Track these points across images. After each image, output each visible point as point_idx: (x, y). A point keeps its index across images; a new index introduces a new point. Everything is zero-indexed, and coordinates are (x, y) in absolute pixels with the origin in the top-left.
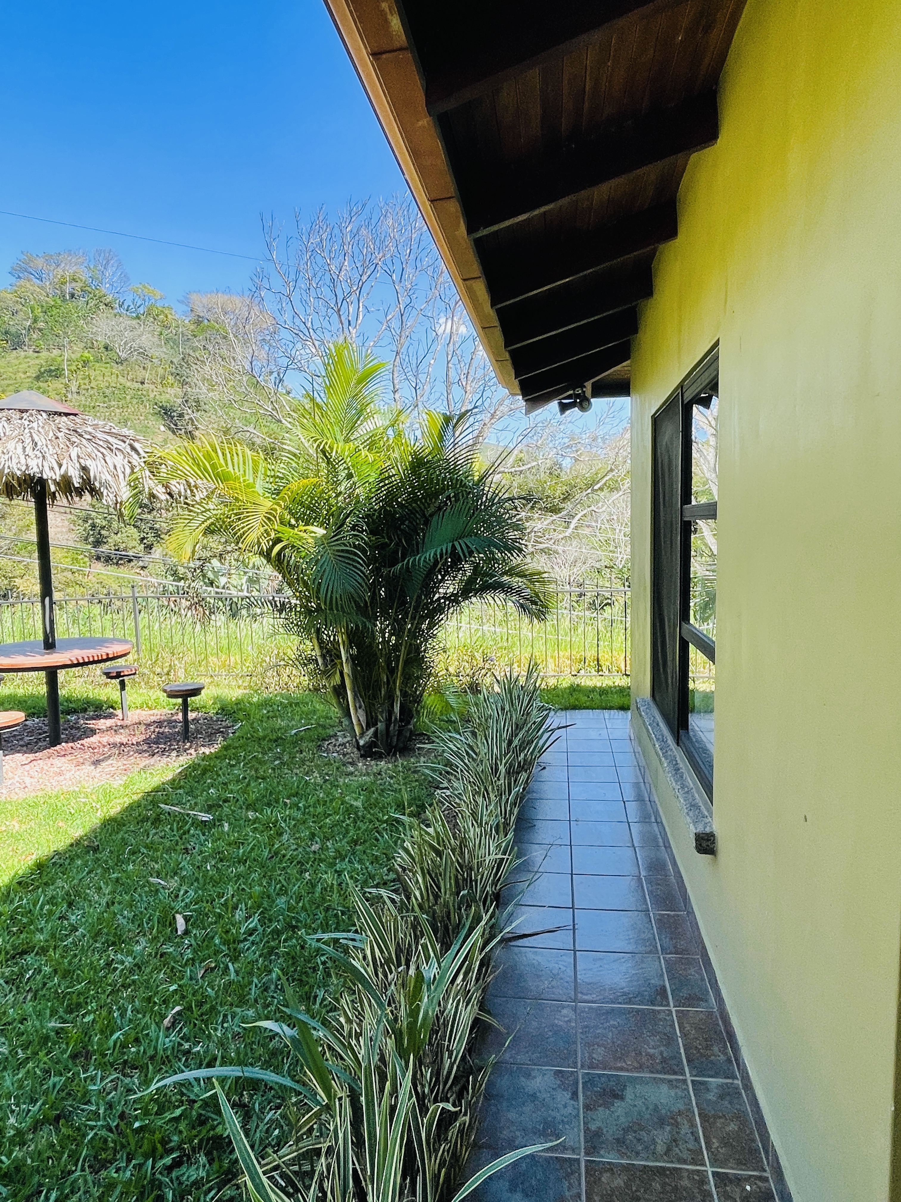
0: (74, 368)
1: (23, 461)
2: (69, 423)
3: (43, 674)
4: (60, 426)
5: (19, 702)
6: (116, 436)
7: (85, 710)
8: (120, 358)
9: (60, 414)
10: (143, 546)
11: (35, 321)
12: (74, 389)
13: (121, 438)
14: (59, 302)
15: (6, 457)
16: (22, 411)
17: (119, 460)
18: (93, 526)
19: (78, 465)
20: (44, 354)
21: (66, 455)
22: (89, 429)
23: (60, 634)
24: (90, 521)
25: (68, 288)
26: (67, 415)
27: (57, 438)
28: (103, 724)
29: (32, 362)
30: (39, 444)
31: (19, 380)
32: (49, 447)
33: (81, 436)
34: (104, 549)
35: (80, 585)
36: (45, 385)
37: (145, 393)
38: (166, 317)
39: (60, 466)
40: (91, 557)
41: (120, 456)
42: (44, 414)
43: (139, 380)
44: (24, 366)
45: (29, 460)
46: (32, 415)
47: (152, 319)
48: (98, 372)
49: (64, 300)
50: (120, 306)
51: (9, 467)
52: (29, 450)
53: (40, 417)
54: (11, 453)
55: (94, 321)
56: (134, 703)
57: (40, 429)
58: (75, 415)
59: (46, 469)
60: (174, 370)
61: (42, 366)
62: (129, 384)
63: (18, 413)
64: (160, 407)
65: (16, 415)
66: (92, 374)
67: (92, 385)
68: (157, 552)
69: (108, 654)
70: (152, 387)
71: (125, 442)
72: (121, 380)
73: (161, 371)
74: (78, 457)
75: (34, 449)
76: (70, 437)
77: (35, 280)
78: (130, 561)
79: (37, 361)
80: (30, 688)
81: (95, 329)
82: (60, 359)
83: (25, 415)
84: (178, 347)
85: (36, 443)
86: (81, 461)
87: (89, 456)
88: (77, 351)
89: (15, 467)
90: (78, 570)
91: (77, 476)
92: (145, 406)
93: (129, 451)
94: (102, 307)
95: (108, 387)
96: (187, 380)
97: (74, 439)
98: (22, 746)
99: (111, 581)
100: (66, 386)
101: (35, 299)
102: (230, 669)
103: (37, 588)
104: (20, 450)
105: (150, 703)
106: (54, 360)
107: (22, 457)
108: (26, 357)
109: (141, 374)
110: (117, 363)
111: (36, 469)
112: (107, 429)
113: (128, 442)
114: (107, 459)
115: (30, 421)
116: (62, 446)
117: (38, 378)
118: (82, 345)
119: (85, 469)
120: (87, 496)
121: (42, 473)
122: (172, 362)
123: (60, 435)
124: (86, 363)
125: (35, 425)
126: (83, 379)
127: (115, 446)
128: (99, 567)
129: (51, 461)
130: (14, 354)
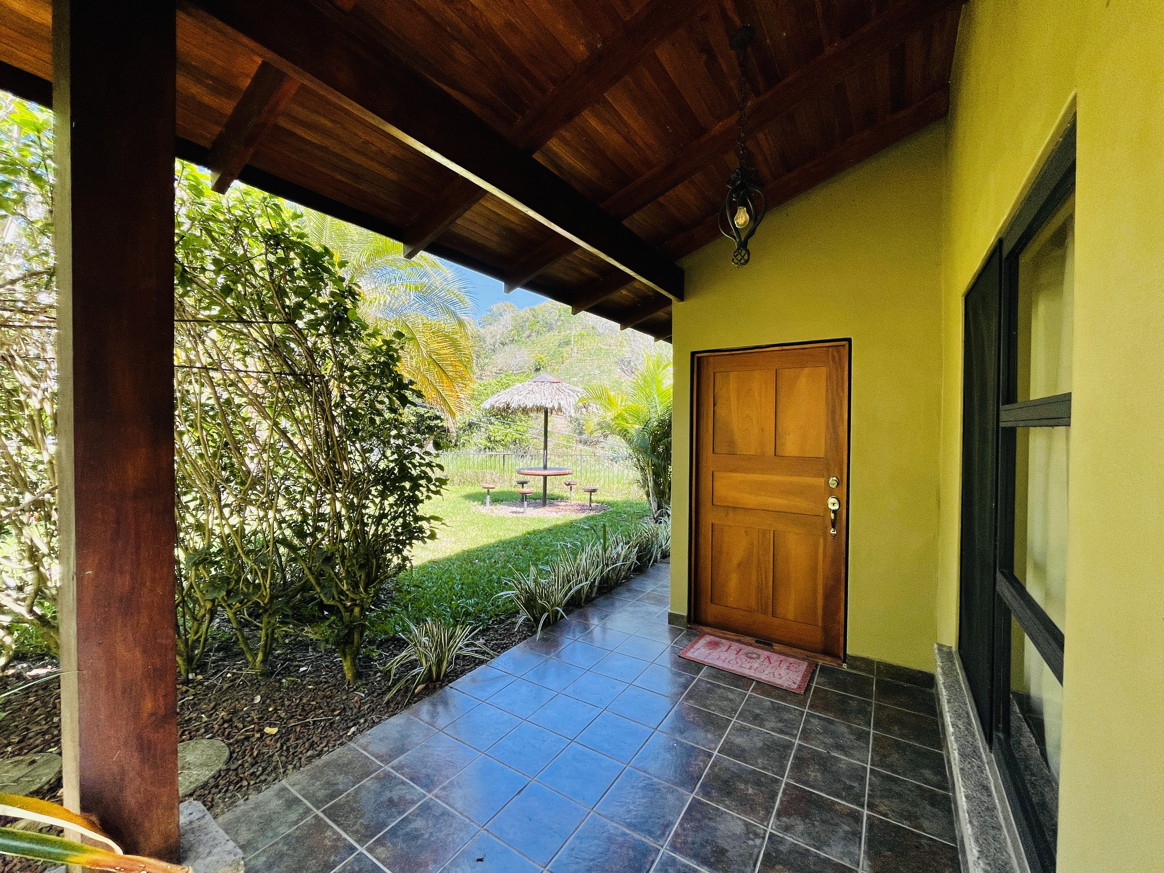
3: (542, 477)
4: (554, 387)
7: (556, 499)
9: (554, 383)
16: (542, 382)
18: (579, 424)
19: (557, 402)
20: (563, 333)
22: (563, 388)
23: (549, 465)
26: (557, 383)
28: (563, 504)
30: (546, 394)
32: (549, 395)
33: (560, 391)
34: (584, 436)
37: (611, 351)
42: (549, 383)
43: (608, 344)
53: (547, 384)
57: (547, 389)
58: (560, 382)
65: (540, 384)
66: (585, 342)
67: (585, 348)
70: (615, 348)
72: (599, 345)
74: (558, 399)
75: (544, 396)
83: (543, 384)
97: (557, 392)
100: (572, 349)
103: (543, 447)
109: (610, 341)
112: (569, 388)
116: (553, 395)
118: (581, 327)
119: (560, 404)
123: (553, 391)
124: (582, 336)
125: (545, 387)
128: (580, 446)
129: (549, 401)
130: (549, 334)
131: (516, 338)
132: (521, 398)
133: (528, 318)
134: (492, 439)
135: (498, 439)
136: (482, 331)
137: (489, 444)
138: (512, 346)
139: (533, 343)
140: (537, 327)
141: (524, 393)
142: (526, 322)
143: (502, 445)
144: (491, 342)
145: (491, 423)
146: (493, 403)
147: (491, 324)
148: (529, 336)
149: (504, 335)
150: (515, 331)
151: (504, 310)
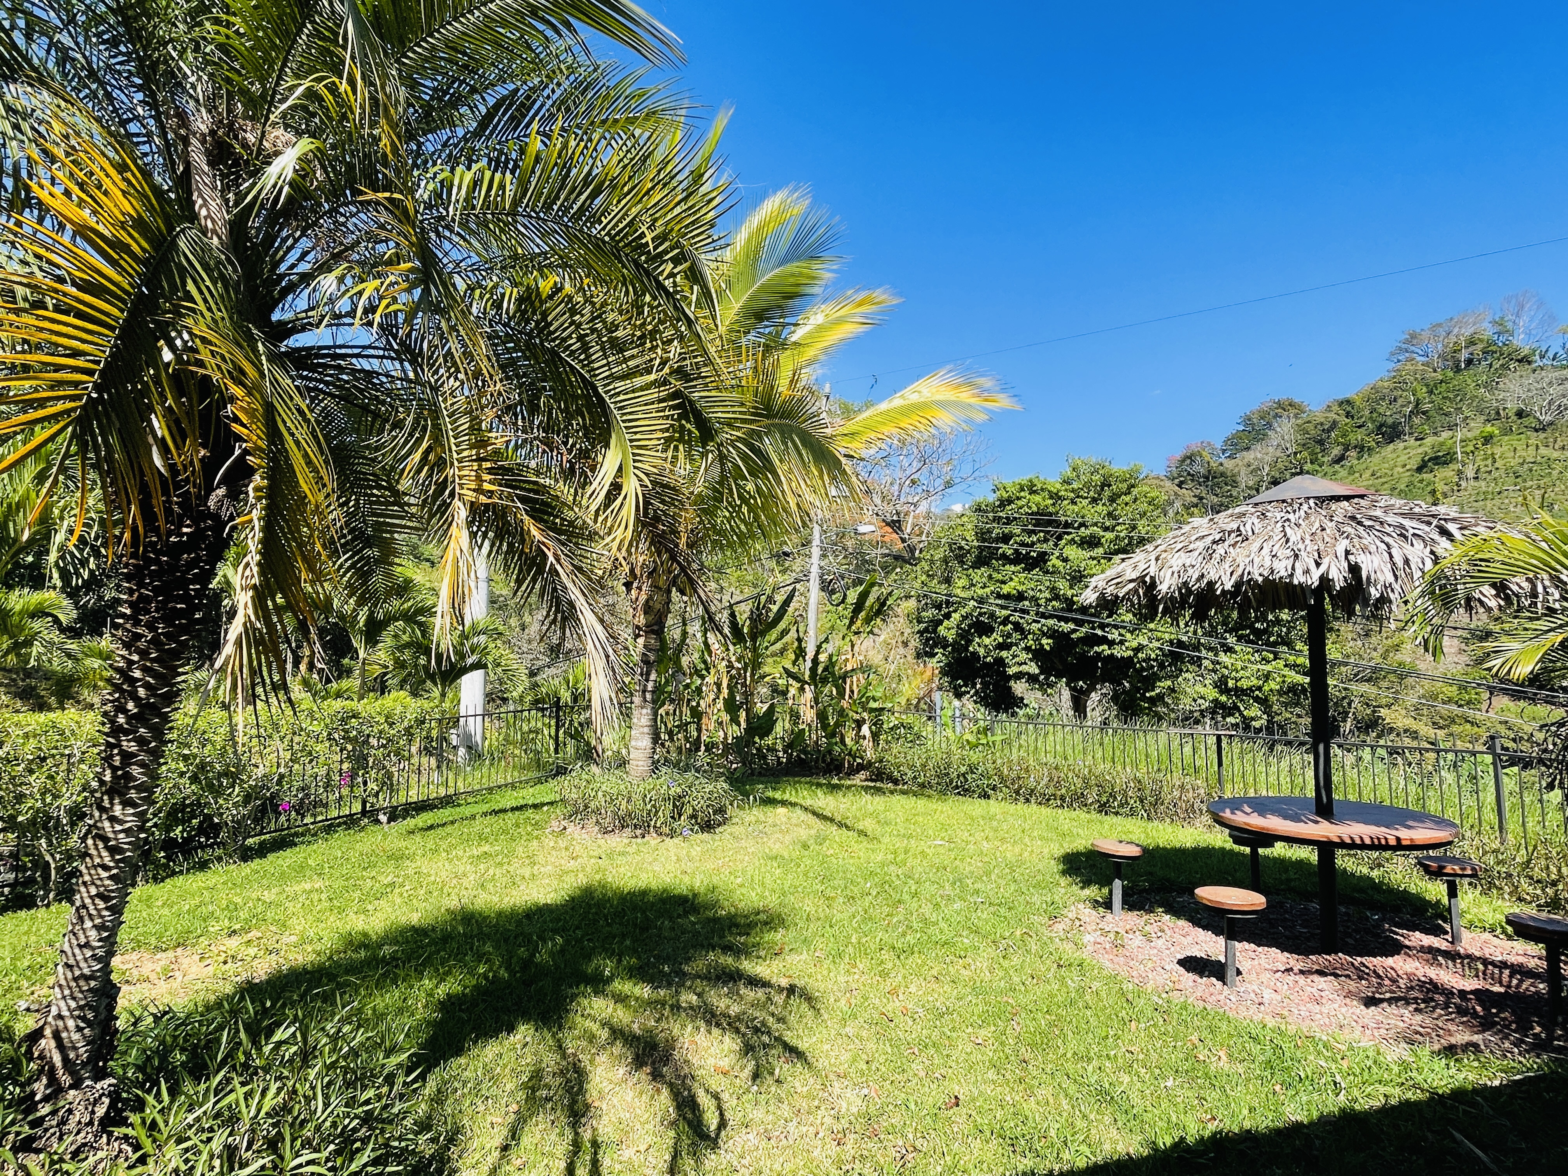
0: (1470, 448)
1: (1268, 564)
2: (1348, 508)
3: (1314, 848)
4: (1333, 514)
6: (1416, 517)
8: (1541, 422)
11: (1418, 404)
12: (1470, 474)
13: (1425, 518)
14: (1450, 374)
17: (1417, 552)
19: (1344, 564)
20: (1429, 441)
21: (1331, 551)
25: (1464, 355)
27: (1323, 530)
28: (1418, 940)
29: (1413, 452)
30: (1294, 539)
31: (1396, 476)
32: (1309, 542)
33: (1360, 523)
36: (1431, 475)
39: (1318, 565)
41: (1419, 545)
42: (1313, 502)
44: (1403, 458)
45: (1276, 562)
48: (1505, 448)
49: (1457, 370)
50: (1542, 357)
51: (1249, 574)
55: (1501, 386)
58: (1362, 497)
59: (1299, 571)
61: (1426, 454)
62: (1556, 455)
66: (1498, 451)
67: (1497, 465)
71: (1430, 524)
72: (1543, 451)
74: (1348, 553)
76: (1343, 526)
77: (1419, 358)
79: (1420, 450)
81: (1502, 393)
82: (1451, 442)
85: (1289, 540)
86: (1351, 557)
87: (1366, 550)
88: (1478, 427)
89: (1257, 573)
91: (1342, 578)
93: (1436, 537)
94: (1514, 364)
95: (1521, 464)
97: (1347, 529)
98: (1288, 938)
100: (1460, 473)
101: (1418, 379)
104: (1266, 550)
106: (1442, 444)
107: (1268, 559)
108: (1405, 448)
110: (1537, 430)
111: (1283, 573)
112: (1407, 509)
113: (1435, 522)
114: (1394, 551)
116: (1327, 540)
117: (1419, 470)
118: (1483, 418)
119: (1355, 569)
124: (1488, 439)
126: (1483, 460)
127: (1411, 531)
129: (1307, 561)
130: (1392, 447)
131: (1308, 467)
132: (1191, 560)
133: (1334, 424)
134: (1231, 684)
135: (1244, 684)
136: (1229, 464)
137: (1223, 698)
139: (1351, 473)
140: (1358, 436)
142: (1329, 431)
143: (1257, 699)
144: (1250, 483)
145: (1229, 650)
147: (1248, 449)
148: (1339, 460)
149: (1280, 465)
150: (1305, 454)
151: (1277, 416)
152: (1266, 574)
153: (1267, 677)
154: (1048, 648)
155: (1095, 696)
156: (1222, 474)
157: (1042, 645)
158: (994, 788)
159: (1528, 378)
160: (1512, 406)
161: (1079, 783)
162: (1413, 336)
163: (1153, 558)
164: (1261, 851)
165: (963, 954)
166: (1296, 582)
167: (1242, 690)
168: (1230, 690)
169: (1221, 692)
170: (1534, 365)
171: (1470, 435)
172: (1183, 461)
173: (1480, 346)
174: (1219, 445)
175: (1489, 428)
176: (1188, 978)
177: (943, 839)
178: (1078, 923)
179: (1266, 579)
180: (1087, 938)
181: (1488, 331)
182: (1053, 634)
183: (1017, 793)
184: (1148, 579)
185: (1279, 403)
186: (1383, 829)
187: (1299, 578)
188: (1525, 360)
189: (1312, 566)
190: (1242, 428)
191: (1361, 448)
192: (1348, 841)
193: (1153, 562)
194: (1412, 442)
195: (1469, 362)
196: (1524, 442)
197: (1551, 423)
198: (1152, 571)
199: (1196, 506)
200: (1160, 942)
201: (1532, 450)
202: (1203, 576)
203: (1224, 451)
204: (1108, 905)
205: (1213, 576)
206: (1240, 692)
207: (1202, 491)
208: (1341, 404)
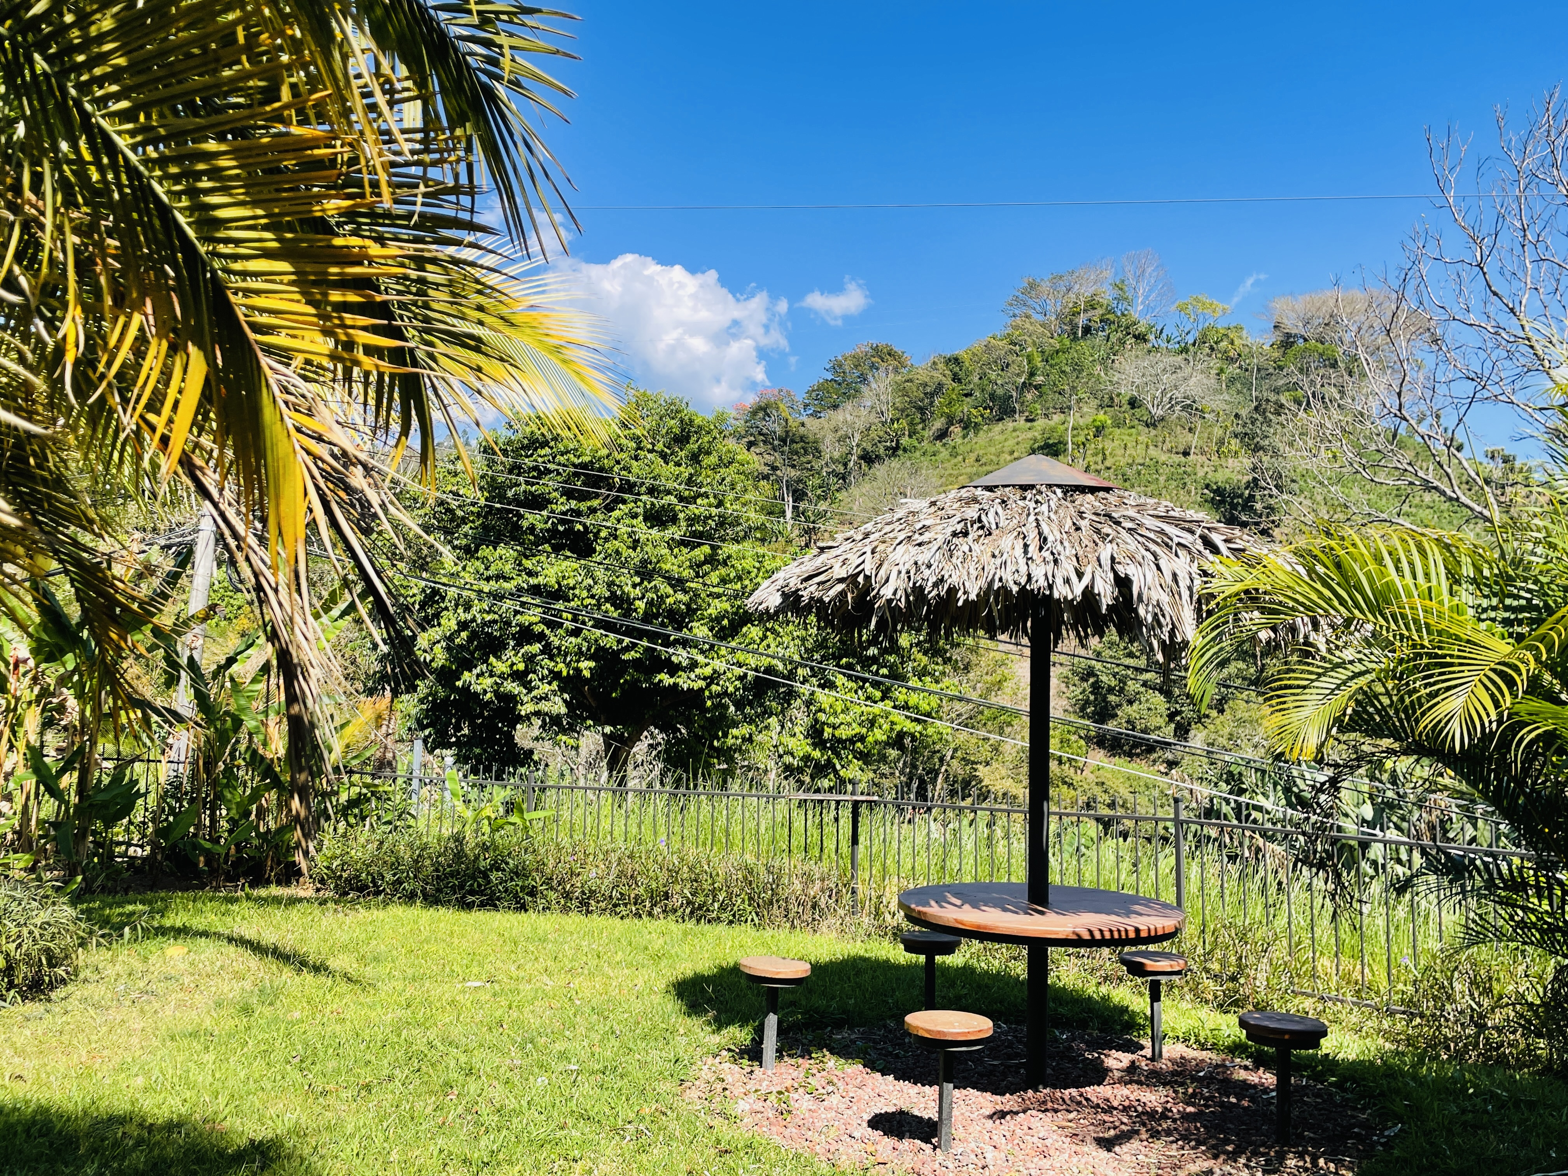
0: (1082, 439)
1: (1023, 569)
2: (1097, 504)
4: (1083, 509)
5: (979, 986)
6: (1176, 522)
7: (1083, 1025)
8: (1152, 416)
9: (1083, 489)
10: (1173, 726)
11: (1032, 374)
13: (1187, 525)
14: (1067, 342)
15: (998, 561)
16: (1024, 488)
17: (1182, 565)
18: (1096, 687)
19: (1111, 576)
20: (1041, 423)
21: (1092, 557)
22: (1132, 513)
24: (1092, 680)
25: (1081, 320)
26: (1093, 490)
27: (1078, 529)
28: (1116, 1060)
29: (1022, 436)
30: (1050, 538)
32: (1066, 544)
33: (1118, 523)
34: (1111, 726)
35: (1070, 785)
37: (1189, 469)
38: (1232, 343)
39: (1080, 575)
40: (1088, 739)
41: (1185, 558)
42: (1059, 491)
43: (1181, 449)
44: (1011, 442)
45: (1032, 566)
46: (1040, 492)
47: (1207, 350)
48: (1117, 443)
49: (1075, 339)
50: (1157, 336)
51: (1001, 580)
52: (1033, 550)
53: (1053, 496)
54: (1005, 556)
55: (1117, 365)
56: (1173, 1029)
57: (1052, 515)
58: (1107, 490)
59: (1059, 581)
60: (1240, 429)
61: (1035, 440)
62: (1164, 457)
63: (1019, 493)
64: (1214, 492)
65: (1013, 495)
66: (1109, 446)
67: (1108, 463)
68: (1198, 738)
69: (1137, 931)
70: (1202, 459)
71: (1192, 532)
72: (1152, 452)
73: (1218, 432)
74: (1113, 559)
75: (1041, 549)
76: (1099, 526)
77: (1036, 316)
78: (1151, 749)
79: (1030, 435)
80: (996, 963)
81: (1117, 375)
82: (1062, 428)
83: (1029, 494)
84: (1250, 389)
85: (1045, 539)
86: (1118, 567)
87: (1132, 558)
88: (1090, 413)
89: (1010, 579)
90: (1069, 759)
91: (1109, 593)
92: (1189, 492)
93: (1202, 548)
94: (1130, 340)
95: (1130, 465)
96: (1262, 443)
97: (1106, 530)
98: (981, 1075)
99: (1117, 782)
101: (1034, 343)
102: (1362, 990)
104: (1019, 550)
105: (1202, 1034)
106: (1053, 430)
107: (1022, 561)
108: (1014, 430)
109: (1185, 439)
110: (1147, 426)
111: (1042, 583)
112: (1161, 511)
113: (1199, 532)
114: (1162, 563)
115: (1037, 502)
116: (1085, 542)
118: (1098, 402)
119: (1123, 583)
120: (1112, 634)
121: (1050, 587)
122: (1237, 416)
123: (1083, 524)
124: (1099, 431)
125: (1044, 508)
126: (1093, 455)
127: (1176, 540)
128: (1098, 758)
129: (1068, 568)
130: (1000, 426)
131: (905, 441)
132: (924, 556)
133: (940, 386)
134: (827, 732)
135: (844, 733)
136: (813, 425)
137: (817, 754)
138: (895, 463)
139: (954, 454)
140: (965, 408)
141: (941, 533)
142: (932, 395)
144: (836, 455)
146: (794, 583)
147: (835, 407)
148: (942, 435)
149: (873, 435)
150: (904, 423)
151: (873, 366)
152: (1023, 581)
153: (872, 723)
154: (587, 674)
155: (640, 749)
156: (802, 438)
157: (578, 671)
158: (533, 893)
159: (1144, 361)
160: (1126, 391)
161: (663, 876)
162: (1032, 286)
163: (868, 549)
164: (938, 959)
165: (576, 1153)
166: (1056, 595)
167: (840, 741)
168: (826, 741)
169: (815, 745)
170: (1150, 345)
171: (1082, 422)
172: (754, 413)
173: (1100, 311)
174: (800, 396)
175: (1101, 416)
176: (884, 1144)
177: (478, 977)
178: (719, 1086)
179: (1023, 589)
180: (743, 1106)
181: (1107, 296)
182: (600, 654)
183: (567, 895)
184: (861, 579)
185: (876, 349)
186: (1114, 918)
187: (1060, 591)
188: (1141, 338)
189: (1074, 578)
190: (830, 376)
191: (967, 425)
192: (1086, 936)
193: (869, 555)
194: (1021, 422)
195: (1087, 330)
196: (1133, 438)
197: (1162, 419)
198: (869, 568)
199: (766, 477)
200: (835, 1099)
201: (1141, 448)
202: (942, 580)
203: (806, 406)
204: (754, 1053)
205: (954, 580)
206: (838, 745)
207: (777, 458)
208: (948, 361)
